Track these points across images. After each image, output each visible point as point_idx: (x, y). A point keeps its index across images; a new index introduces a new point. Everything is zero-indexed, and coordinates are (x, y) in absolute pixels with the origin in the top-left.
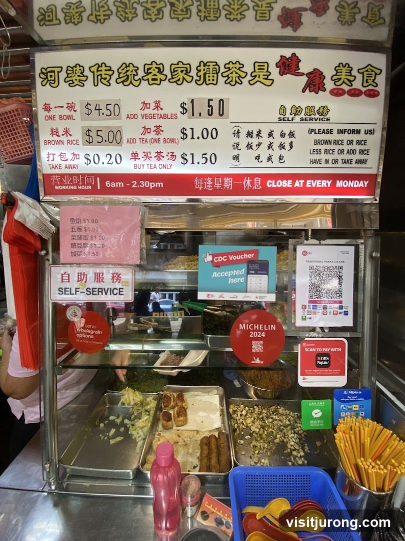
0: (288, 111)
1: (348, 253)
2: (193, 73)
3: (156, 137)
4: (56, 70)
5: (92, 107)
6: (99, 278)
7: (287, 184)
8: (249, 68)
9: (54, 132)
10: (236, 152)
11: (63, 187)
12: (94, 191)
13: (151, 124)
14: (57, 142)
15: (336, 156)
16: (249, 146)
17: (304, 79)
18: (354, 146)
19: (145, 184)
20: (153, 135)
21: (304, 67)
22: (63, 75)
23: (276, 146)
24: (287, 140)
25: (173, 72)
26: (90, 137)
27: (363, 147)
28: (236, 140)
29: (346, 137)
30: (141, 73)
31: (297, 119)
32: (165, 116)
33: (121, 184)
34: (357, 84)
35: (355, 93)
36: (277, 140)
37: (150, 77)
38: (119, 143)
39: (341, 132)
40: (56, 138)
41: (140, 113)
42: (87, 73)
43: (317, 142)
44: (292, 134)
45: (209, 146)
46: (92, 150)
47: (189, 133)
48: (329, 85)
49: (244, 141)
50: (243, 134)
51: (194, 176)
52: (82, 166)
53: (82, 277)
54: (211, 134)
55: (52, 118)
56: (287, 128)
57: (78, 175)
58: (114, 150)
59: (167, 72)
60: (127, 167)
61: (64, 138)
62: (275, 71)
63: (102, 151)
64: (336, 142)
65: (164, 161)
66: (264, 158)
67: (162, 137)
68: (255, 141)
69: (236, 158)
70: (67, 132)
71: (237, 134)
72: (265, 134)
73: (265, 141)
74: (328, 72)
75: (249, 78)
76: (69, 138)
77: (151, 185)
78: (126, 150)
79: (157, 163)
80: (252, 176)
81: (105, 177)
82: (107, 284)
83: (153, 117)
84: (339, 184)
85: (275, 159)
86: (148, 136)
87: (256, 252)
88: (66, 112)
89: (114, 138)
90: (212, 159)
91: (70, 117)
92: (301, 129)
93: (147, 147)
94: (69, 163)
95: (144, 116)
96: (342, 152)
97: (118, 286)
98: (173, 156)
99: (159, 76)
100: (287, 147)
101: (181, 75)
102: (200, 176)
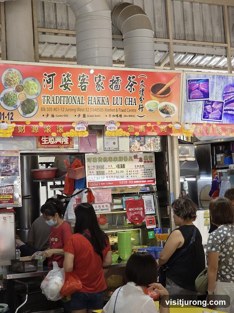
0: (136, 166)
1: (152, 197)
2: (118, 159)
3: (111, 173)
4: (91, 158)
5: (98, 167)
6: (103, 206)
7: (138, 182)
8: (128, 158)
9: (90, 172)
10: (127, 175)
11: (92, 185)
12: (99, 186)
13: (110, 170)
14: (91, 175)
15: (147, 175)
16: (130, 174)
17: (139, 159)
18: (150, 173)
19: (109, 183)
20: (111, 172)
21: (139, 157)
22: (92, 160)
23: (135, 173)
24: (137, 172)
25: (114, 159)
26: (98, 173)
27: (151, 173)
28: (127, 173)
29: (148, 171)
30: (108, 159)
31: (138, 168)
32: (113, 168)
33: (104, 184)
34: (149, 160)
35: (148, 162)
36: (135, 172)
37: (110, 160)
38: (104, 174)
39: (147, 170)
40: (90, 174)
41: (108, 168)
42: (97, 159)
43: (143, 172)
44: (138, 171)
45: (122, 174)
46: (98, 176)
47: (118, 172)
48: (143, 160)
49: (129, 173)
50: (128, 171)
51: (119, 181)
52: (96, 180)
53: (99, 206)
54: (122, 172)
55: (90, 169)
56: (137, 170)
57: (95, 182)
58: (103, 176)
59: (113, 159)
60: (105, 180)
61: (92, 174)
62: (133, 158)
63: (100, 176)
64: (146, 172)
65: (113, 178)
66: (133, 176)
67: (112, 173)
68: (131, 173)
69: (127, 177)
70: (93, 172)
71: (127, 171)
72: (132, 171)
73: (133, 173)
74: (143, 158)
75: (129, 160)
76: (93, 173)
77: (111, 184)
78: (105, 176)
79: (112, 178)
80: (131, 180)
81: (101, 182)
82: (105, 208)
83: (110, 168)
84: (148, 181)
85: (135, 176)
86: (110, 173)
87: (134, 198)
88: (93, 168)
89: (103, 173)
90: (123, 177)
91: (94, 169)
92: (139, 170)
93: (109, 175)
94: (93, 179)
95: (109, 168)
96: (147, 174)
97: (107, 208)
98: (115, 177)
99: (112, 160)
100: (137, 174)
101: (116, 160)
102: (120, 181)
